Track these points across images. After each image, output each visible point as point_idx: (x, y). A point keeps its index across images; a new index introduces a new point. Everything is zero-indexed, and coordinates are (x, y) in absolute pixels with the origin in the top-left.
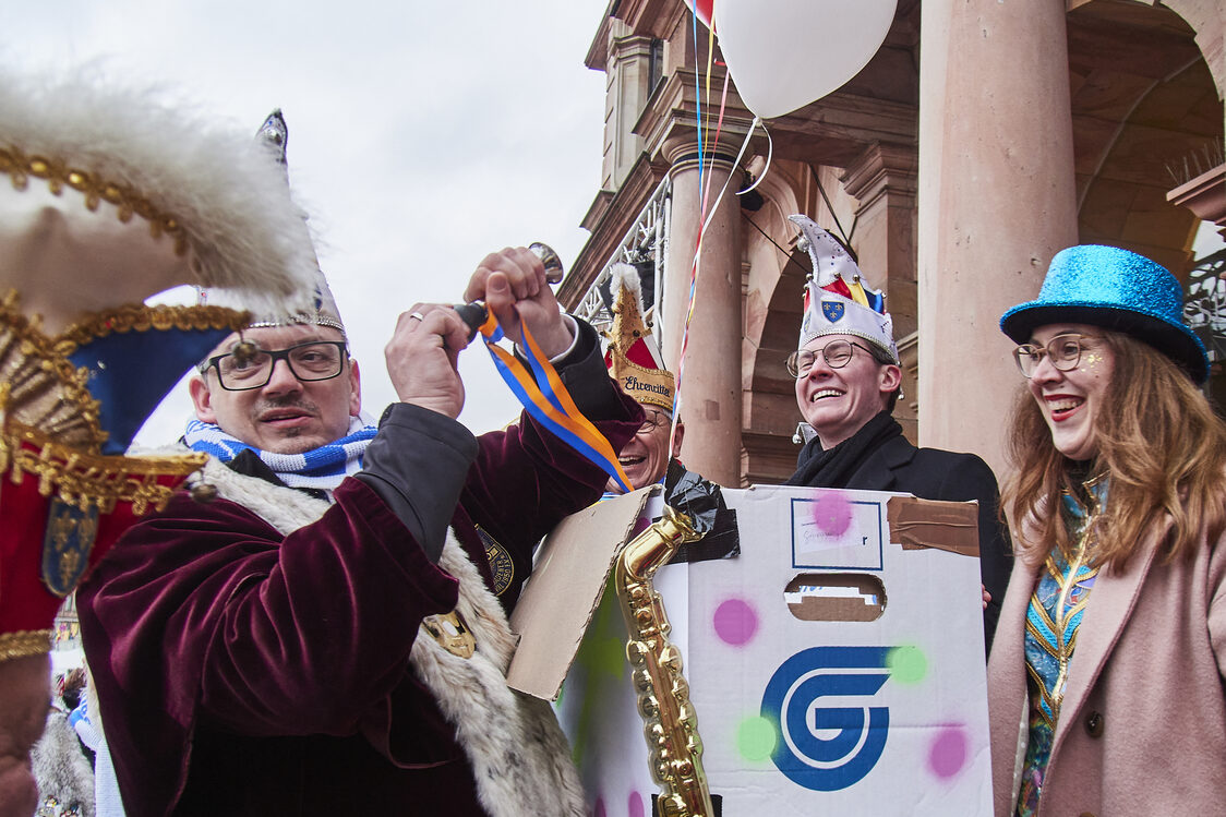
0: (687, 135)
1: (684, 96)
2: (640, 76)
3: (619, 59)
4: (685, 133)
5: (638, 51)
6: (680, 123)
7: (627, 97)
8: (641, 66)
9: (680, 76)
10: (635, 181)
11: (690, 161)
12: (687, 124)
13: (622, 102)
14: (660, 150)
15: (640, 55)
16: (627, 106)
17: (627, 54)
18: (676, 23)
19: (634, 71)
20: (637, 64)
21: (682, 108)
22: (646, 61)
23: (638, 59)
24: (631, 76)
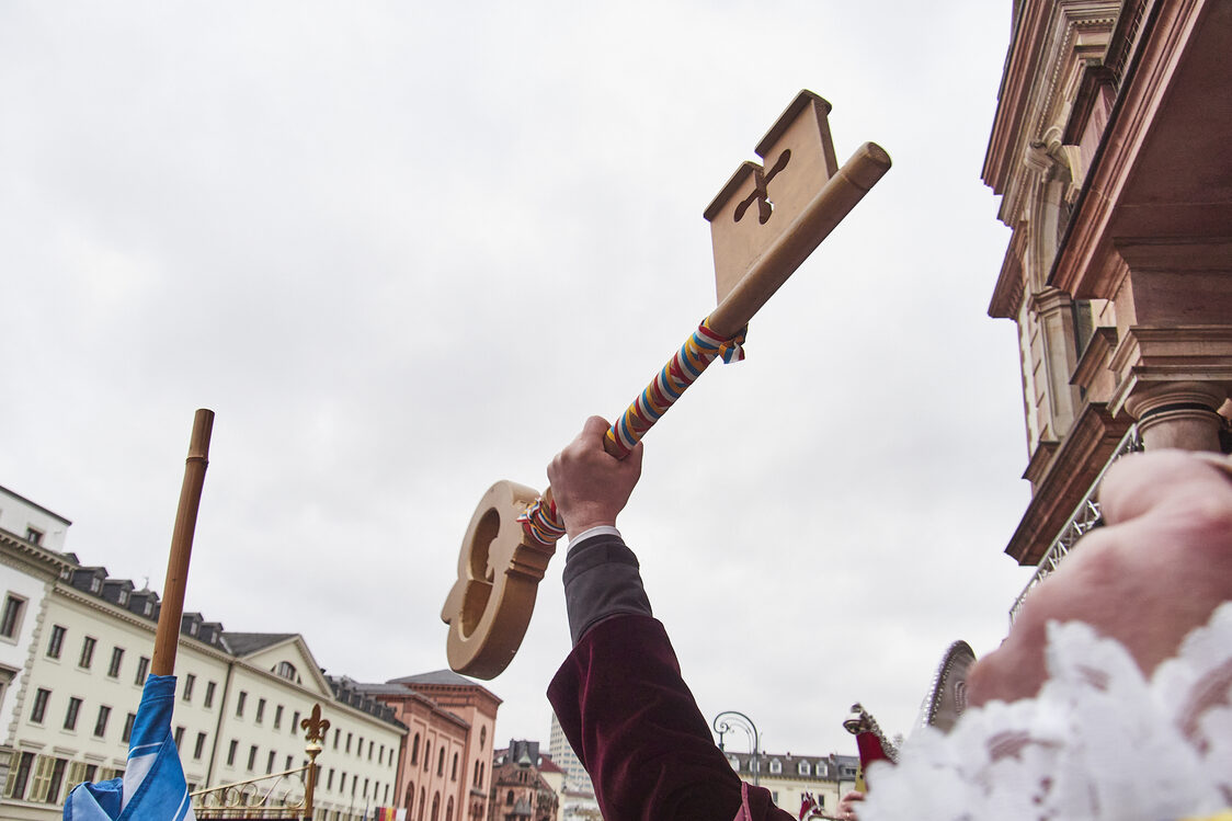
0: (1151, 390)
1: (1142, 351)
2: (1064, 326)
3: (1040, 314)
4: (1149, 388)
5: (1059, 303)
6: (1142, 379)
7: (1054, 347)
8: (1064, 317)
9: (1134, 334)
10: (1083, 432)
11: (1159, 414)
12: (1149, 379)
13: (1049, 354)
14: (1123, 407)
15: (1062, 306)
16: (1055, 357)
17: (1048, 307)
18: (1118, 283)
19: (1057, 322)
20: (1059, 315)
21: (1141, 364)
22: (1068, 312)
23: (1059, 310)
24: (1054, 328)
